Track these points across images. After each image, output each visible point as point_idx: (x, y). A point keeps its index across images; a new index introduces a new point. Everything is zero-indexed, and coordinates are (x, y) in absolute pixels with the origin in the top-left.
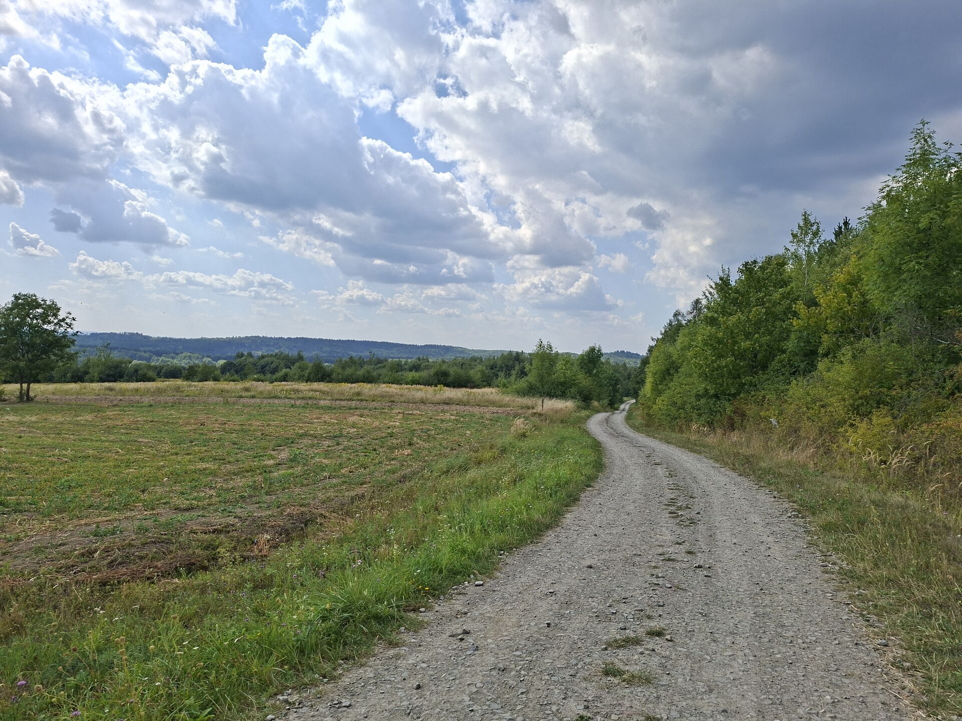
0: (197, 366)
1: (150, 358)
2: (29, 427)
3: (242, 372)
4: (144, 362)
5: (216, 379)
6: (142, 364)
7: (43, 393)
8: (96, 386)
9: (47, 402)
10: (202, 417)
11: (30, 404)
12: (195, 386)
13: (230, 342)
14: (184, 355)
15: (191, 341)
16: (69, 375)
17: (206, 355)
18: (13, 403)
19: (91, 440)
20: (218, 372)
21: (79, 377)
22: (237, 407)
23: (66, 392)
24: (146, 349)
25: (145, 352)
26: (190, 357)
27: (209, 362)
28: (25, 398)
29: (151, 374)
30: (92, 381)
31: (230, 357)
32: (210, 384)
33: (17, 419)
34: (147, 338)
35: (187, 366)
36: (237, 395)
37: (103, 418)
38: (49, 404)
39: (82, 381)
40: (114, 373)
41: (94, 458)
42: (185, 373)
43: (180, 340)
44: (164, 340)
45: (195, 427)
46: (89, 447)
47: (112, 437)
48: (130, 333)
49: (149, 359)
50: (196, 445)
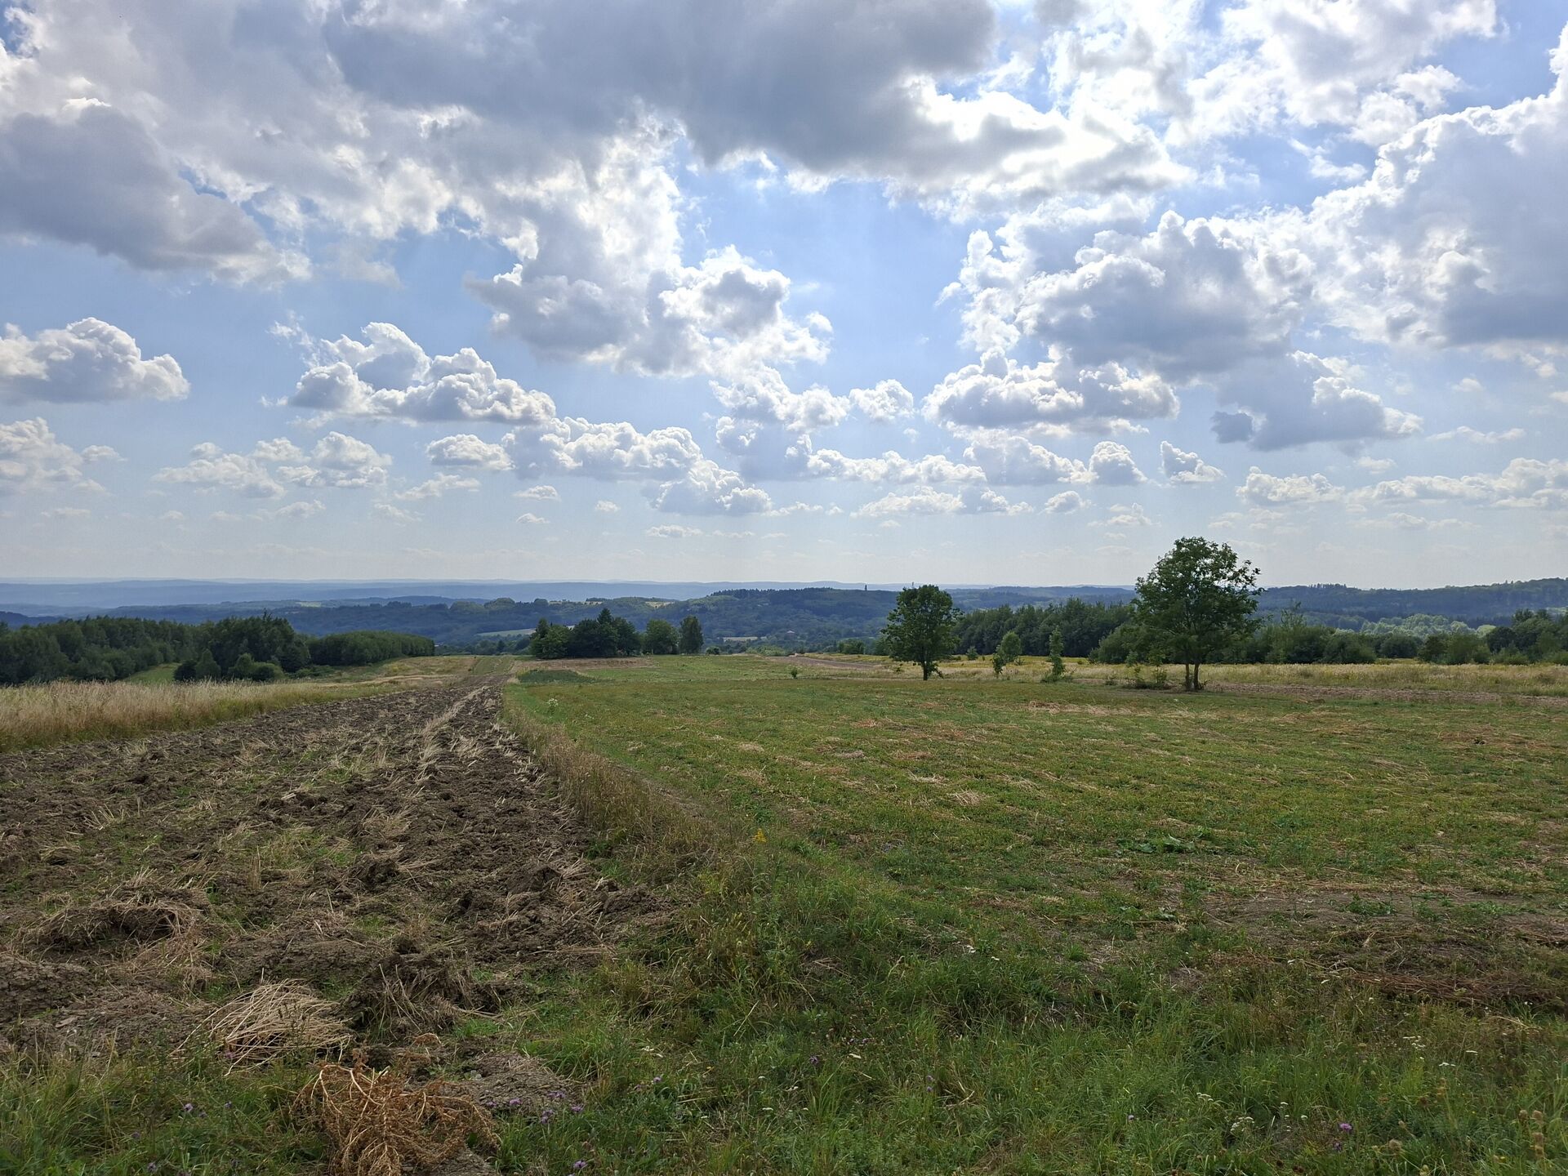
0: (1444, 636)
1: (1360, 624)
2: (1210, 728)
3: (1532, 647)
4: (1351, 631)
5: (1481, 660)
6: (1347, 634)
7: (1211, 678)
8: (1281, 668)
9: (1221, 692)
10: (1474, 727)
11: (1201, 695)
12: (1442, 671)
13: (1500, 593)
14: (1416, 617)
15: (1428, 593)
16: (1243, 653)
17: (1455, 616)
18: (1179, 692)
19: (1302, 754)
20: (1484, 648)
21: (1256, 657)
22: (1534, 712)
23: (1244, 678)
24: (1353, 609)
25: (1352, 615)
26: (1427, 622)
27: (1463, 629)
28: (1193, 685)
29: (1367, 650)
30: (1276, 662)
31: (1502, 620)
32: (1471, 668)
33: (1192, 715)
34: (1354, 591)
35: (1425, 638)
36: (1528, 689)
37: (1310, 720)
38: (1222, 696)
39: (1262, 662)
40: (1309, 650)
41: (1313, 784)
42: (1421, 649)
43: (1409, 592)
44: (1381, 594)
45: (1467, 745)
46: (1303, 766)
47: (1331, 753)
48: (1327, 586)
49: (1357, 627)
50: (1476, 777)
